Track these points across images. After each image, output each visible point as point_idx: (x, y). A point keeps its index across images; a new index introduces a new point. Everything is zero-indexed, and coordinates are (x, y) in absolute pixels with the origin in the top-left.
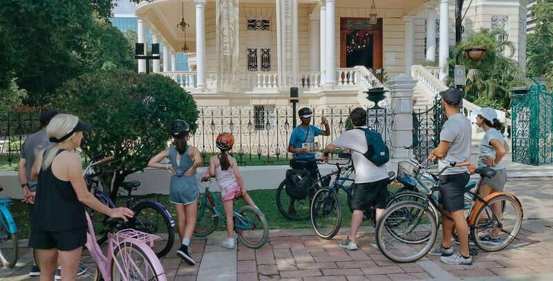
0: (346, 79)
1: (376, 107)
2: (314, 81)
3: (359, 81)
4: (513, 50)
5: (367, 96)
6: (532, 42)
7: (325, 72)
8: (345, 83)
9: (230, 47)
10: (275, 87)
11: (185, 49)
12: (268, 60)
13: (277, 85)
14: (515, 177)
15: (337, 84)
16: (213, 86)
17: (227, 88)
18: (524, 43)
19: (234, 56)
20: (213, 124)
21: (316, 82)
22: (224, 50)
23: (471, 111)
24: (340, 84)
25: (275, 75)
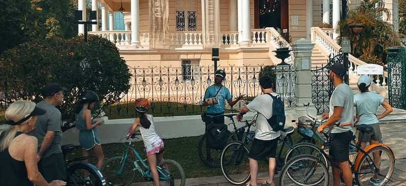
0: (259, 39)
1: (283, 63)
2: (232, 39)
3: (270, 40)
4: (388, 15)
5: (276, 54)
6: (403, 5)
7: (242, 32)
8: (259, 42)
9: (161, 10)
10: (200, 43)
11: (122, 9)
12: (194, 20)
13: (202, 42)
14: (391, 120)
15: (252, 42)
16: (145, 44)
17: (159, 45)
18: (397, 10)
19: (164, 18)
20: (144, 81)
21: (235, 40)
22: (156, 12)
23: (357, 66)
24: (254, 42)
25: (200, 34)
